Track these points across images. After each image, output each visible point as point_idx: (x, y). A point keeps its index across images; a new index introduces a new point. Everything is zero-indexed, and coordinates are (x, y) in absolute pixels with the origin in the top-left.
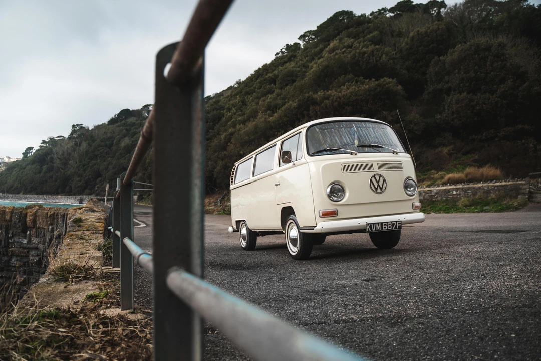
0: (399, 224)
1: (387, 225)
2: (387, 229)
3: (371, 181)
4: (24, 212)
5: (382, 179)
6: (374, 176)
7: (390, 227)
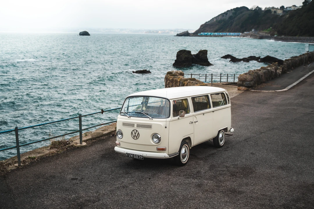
0: (142, 157)
3: (132, 133)
4: (183, 83)
5: (137, 132)
6: (134, 130)
7: (137, 157)
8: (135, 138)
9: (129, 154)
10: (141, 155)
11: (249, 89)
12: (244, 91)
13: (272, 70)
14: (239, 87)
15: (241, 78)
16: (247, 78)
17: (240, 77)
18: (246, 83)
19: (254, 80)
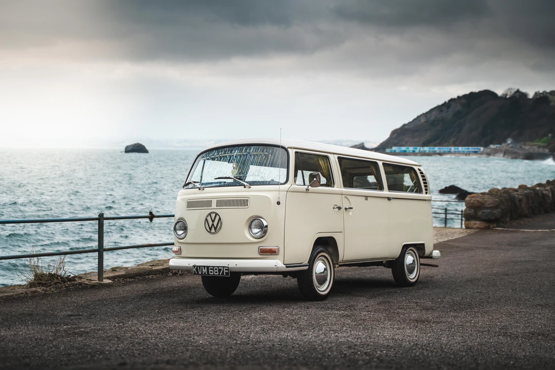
0: (226, 270)
1: (213, 269)
2: (214, 274)
3: (206, 220)
5: (218, 217)
6: (210, 214)
7: (216, 272)
8: (213, 230)
9: (200, 266)
10: (223, 267)
11: (491, 226)
12: (478, 230)
13: (544, 192)
14: (467, 222)
15: (472, 201)
16: (485, 201)
17: (470, 200)
18: (483, 213)
19: (503, 207)
